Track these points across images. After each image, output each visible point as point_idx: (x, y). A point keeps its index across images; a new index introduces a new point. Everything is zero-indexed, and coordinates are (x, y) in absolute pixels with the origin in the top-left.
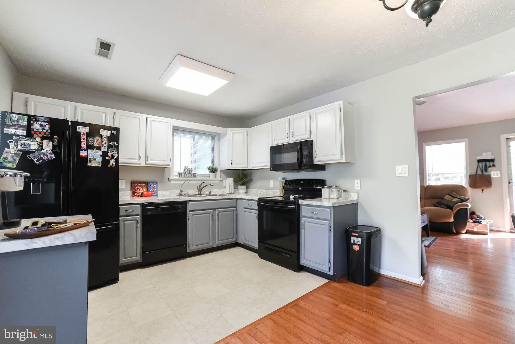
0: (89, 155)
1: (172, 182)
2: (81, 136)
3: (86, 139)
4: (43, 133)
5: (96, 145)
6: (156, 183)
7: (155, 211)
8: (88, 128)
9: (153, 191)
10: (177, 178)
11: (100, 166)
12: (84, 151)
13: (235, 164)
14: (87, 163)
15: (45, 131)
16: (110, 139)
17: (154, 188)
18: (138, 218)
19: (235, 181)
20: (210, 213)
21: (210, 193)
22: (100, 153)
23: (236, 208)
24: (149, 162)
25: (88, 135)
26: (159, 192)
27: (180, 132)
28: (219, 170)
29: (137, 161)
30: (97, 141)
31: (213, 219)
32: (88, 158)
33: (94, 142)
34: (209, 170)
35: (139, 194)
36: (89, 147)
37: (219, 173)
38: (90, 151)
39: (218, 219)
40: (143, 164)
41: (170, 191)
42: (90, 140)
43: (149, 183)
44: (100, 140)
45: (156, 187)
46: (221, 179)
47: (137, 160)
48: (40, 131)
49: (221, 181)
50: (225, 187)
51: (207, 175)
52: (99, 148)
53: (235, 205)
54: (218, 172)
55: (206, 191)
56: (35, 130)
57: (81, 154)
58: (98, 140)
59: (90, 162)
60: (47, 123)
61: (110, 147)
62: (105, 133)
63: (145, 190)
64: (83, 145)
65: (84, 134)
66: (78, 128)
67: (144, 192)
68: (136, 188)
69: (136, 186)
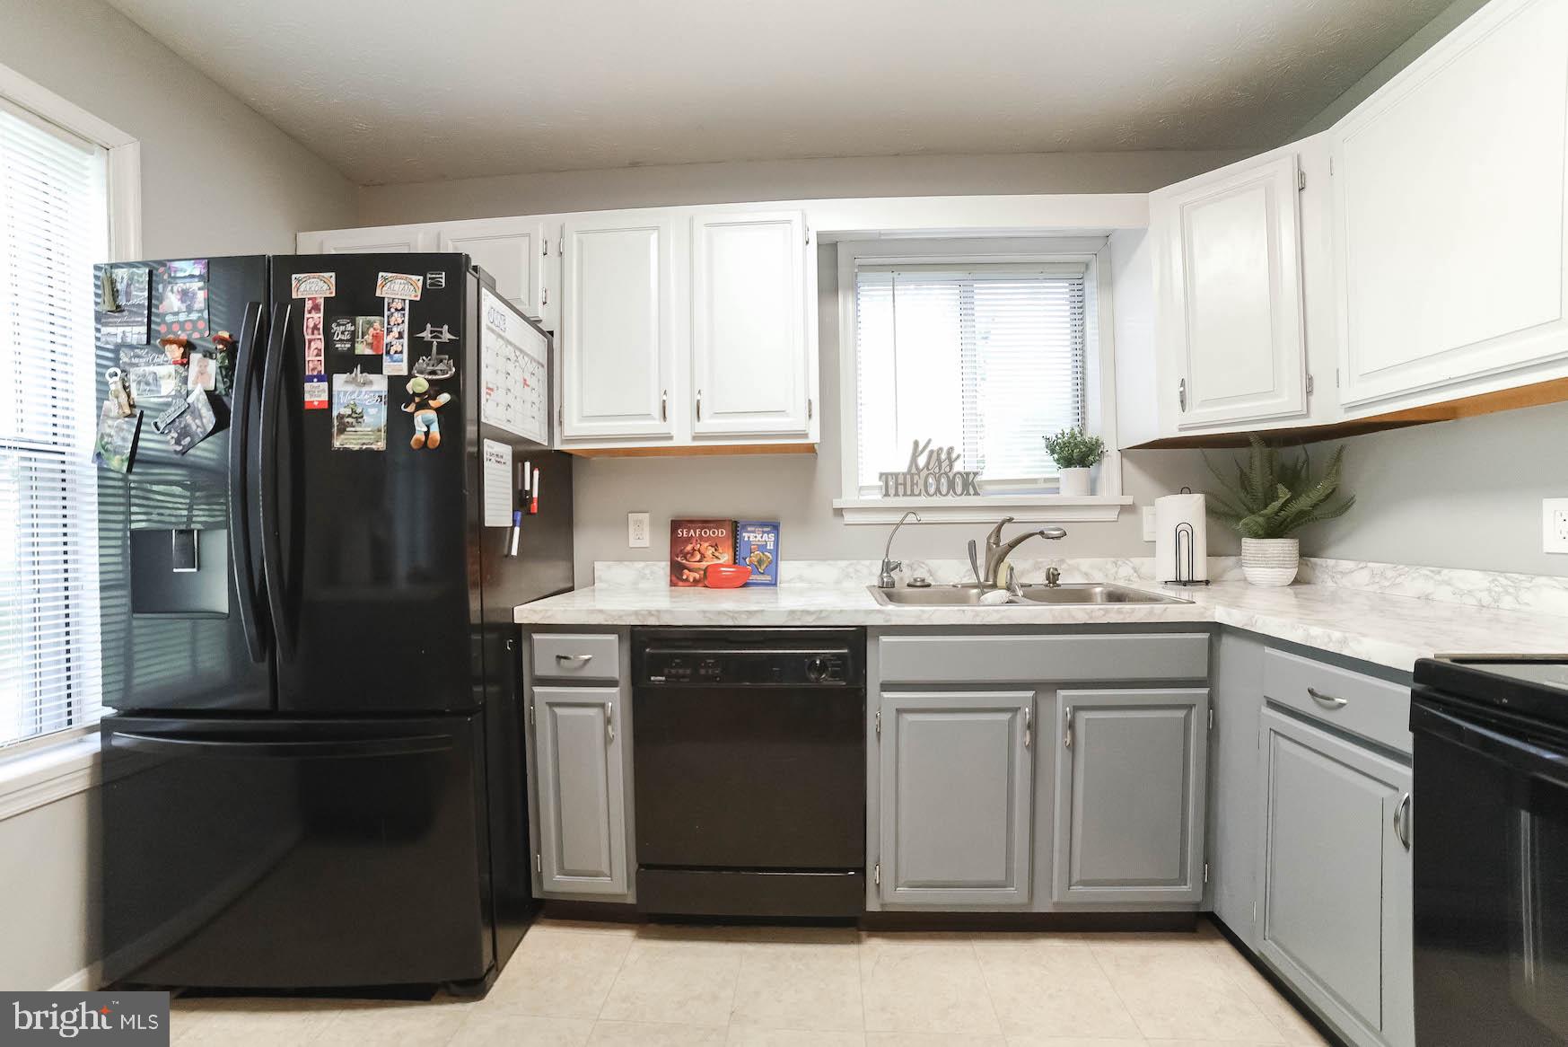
0: (335, 400)
1: (849, 518)
2: (307, 315)
3: (321, 326)
4: (189, 326)
5: (362, 349)
6: (775, 527)
7: (688, 671)
8: (331, 277)
9: (760, 562)
10: (875, 498)
11: (381, 445)
12: (315, 384)
13: (1204, 403)
14: (329, 437)
15: (194, 316)
16: (420, 313)
17: (763, 548)
18: (616, 699)
19: (1213, 512)
20: (1015, 710)
21: (1053, 577)
22: (380, 384)
23: (1205, 691)
24: (709, 424)
25: (335, 309)
26: (786, 569)
27: (889, 275)
28: (1111, 448)
29: (654, 426)
30: (366, 334)
31: (1033, 747)
32: (335, 414)
33: (353, 340)
34: (1053, 452)
35: (697, 576)
36: (340, 362)
37: (1110, 468)
38: (339, 379)
39: (1072, 747)
40: (682, 439)
41: (843, 564)
42: (341, 330)
43: (744, 527)
44: (377, 325)
45: (770, 546)
46: (1128, 500)
47: (654, 419)
48: (182, 317)
49: (1124, 509)
50: (1150, 548)
51: (1046, 480)
52: (373, 365)
53: (1202, 672)
54: (1105, 460)
55: (1028, 566)
56: (169, 318)
57: (307, 398)
58: (370, 324)
59: (342, 430)
60: (201, 284)
61: (418, 349)
62: (399, 289)
63: (726, 557)
64: (314, 358)
65: (316, 308)
66: (294, 283)
67: (722, 565)
68: (689, 548)
69: (689, 540)
